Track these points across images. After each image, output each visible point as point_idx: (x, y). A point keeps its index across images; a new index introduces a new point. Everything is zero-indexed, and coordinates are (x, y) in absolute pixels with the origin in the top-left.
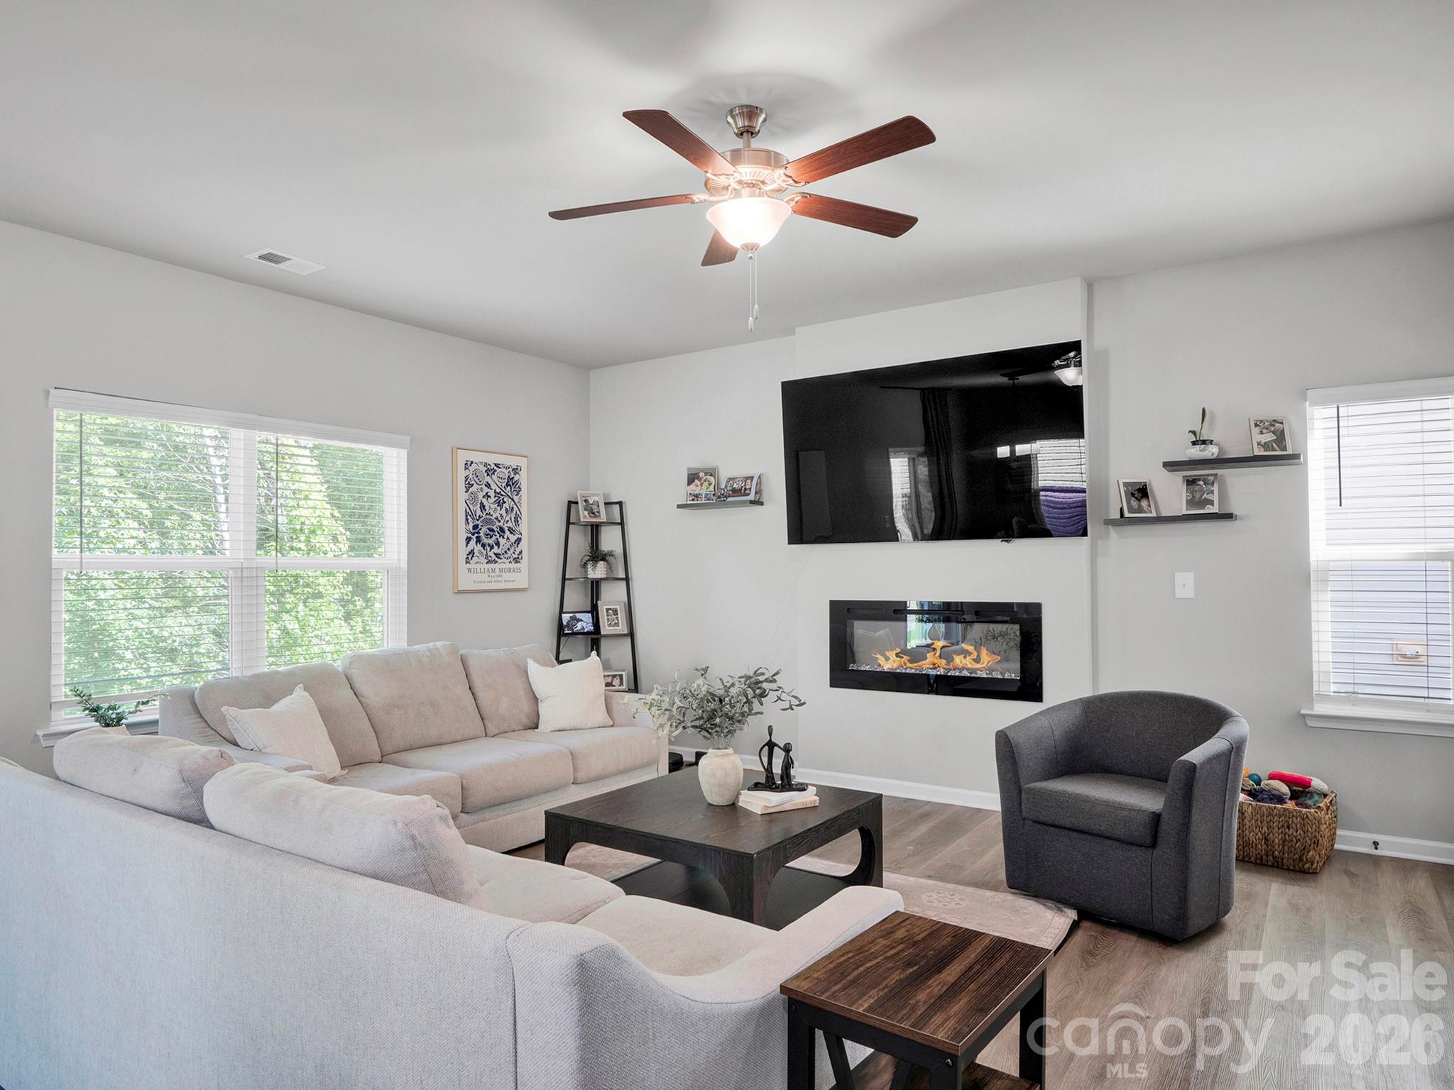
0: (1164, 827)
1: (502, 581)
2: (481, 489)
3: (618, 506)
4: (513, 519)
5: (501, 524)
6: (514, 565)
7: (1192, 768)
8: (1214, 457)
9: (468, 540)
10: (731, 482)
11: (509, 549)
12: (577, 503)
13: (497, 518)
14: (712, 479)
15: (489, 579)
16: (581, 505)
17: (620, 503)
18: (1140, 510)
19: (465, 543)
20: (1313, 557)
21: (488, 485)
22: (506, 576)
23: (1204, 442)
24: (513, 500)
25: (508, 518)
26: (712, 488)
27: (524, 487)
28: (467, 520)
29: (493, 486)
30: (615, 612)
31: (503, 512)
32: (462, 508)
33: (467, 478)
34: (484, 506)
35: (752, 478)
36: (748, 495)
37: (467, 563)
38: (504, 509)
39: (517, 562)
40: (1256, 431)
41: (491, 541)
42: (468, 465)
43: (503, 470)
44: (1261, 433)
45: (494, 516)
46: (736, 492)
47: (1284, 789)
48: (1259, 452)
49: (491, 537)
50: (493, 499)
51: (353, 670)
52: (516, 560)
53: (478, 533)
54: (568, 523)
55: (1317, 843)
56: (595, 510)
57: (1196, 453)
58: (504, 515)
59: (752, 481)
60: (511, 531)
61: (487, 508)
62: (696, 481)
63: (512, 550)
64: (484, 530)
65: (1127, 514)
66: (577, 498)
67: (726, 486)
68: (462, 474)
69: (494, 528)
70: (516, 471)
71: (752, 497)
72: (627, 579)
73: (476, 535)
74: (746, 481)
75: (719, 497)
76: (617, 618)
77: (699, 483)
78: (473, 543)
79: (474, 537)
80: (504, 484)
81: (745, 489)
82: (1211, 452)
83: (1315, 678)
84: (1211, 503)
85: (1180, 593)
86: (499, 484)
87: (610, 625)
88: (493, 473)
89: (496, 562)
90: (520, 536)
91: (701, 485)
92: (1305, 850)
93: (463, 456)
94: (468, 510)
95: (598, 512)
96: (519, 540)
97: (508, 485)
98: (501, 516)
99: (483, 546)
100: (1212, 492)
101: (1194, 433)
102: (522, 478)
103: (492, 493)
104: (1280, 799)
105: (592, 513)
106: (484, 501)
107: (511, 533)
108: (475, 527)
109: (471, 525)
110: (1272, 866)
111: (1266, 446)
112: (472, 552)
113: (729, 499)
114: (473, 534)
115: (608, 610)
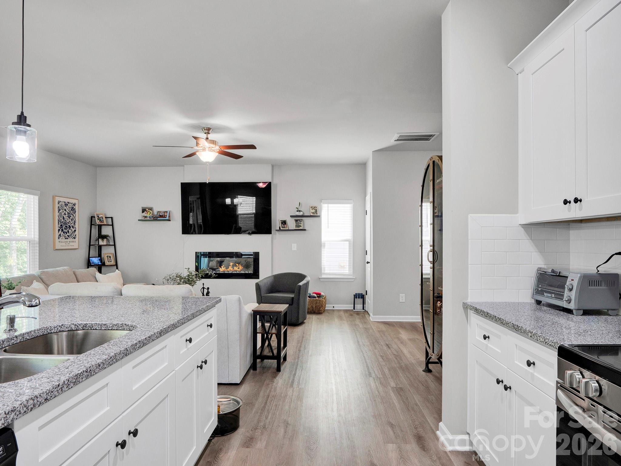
0: (294, 300)
1: (69, 246)
2: (63, 212)
3: (111, 218)
4: (73, 223)
5: (69, 224)
6: (73, 240)
7: (300, 286)
8: (301, 215)
9: (59, 230)
10: (159, 213)
11: (72, 234)
12: (94, 217)
13: (68, 222)
14: (151, 211)
15: (66, 245)
16: (96, 218)
17: (112, 218)
18: (284, 228)
19: (58, 232)
20: (322, 240)
21: (65, 210)
22: (71, 244)
23: (300, 211)
24: (73, 215)
25: (72, 222)
26: (151, 214)
27: (77, 211)
28: (59, 223)
29: (67, 210)
30: (110, 257)
31: (70, 220)
32: (57, 218)
33: (58, 207)
34: (64, 218)
35: (167, 212)
36: (166, 217)
37: (59, 239)
38: (70, 219)
39: (74, 239)
40: (311, 209)
41: (66, 231)
42: (59, 202)
43: (70, 204)
44: (312, 210)
45: (67, 221)
46: (161, 216)
47: (316, 295)
48: (312, 215)
49: (66, 229)
50: (67, 215)
51: (42, 276)
52: (74, 238)
53: (62, 228)
54: (91, 225)
55: (322, 306)
56: (102, 220)
57: (298, 214)
58: (71, 221)
59: (167, 213)
60: (73, 227)
61: (65, 218)
62: (145, 212)
63: (73, 234)
64: (64, 227)
65: (281, 229)
66: (95, 215)
67: (157, 214)
68: (57, 205)
69: (67, 226)
70: (74, 205)
71: (167, 218)
72: (115, 245)
73: (61, 228)
74: (164, 213)
75: (155, 218)
76: (111, 259)
77: (146, 212)
78: (60, 231)
79: (61, 229)
80: (70, 210)
81: (165, 216)
82: (301, 214)
83: (322, 269)
84: (301, 226)
85: (293, 249)
86: (69, 210)
87: (108, 262)
88: (67, 206)
89: (68, 239)
90: (75, 229)
91: (147, 213)
92: (320, 308)
93: (57, 199)
94: (59, 219)
95: (103, 221)
96: (75, 230)
97: (72, 210)
98: (70, 221)
99: (64, 232)
100: (301, 224)
101: (297, 208)
102: (76, 207)
103: (66, 213)
104: (315, 297)
105: (100, 221)
106: (64, 216)
107: (73, 228)
108: (61, 225)
109: (60, 225)
110: (313, 313)
111: (313, 213)
112: (60, 235)
113: (159, 219)
114: (60, 228)
115: (107, 256)
